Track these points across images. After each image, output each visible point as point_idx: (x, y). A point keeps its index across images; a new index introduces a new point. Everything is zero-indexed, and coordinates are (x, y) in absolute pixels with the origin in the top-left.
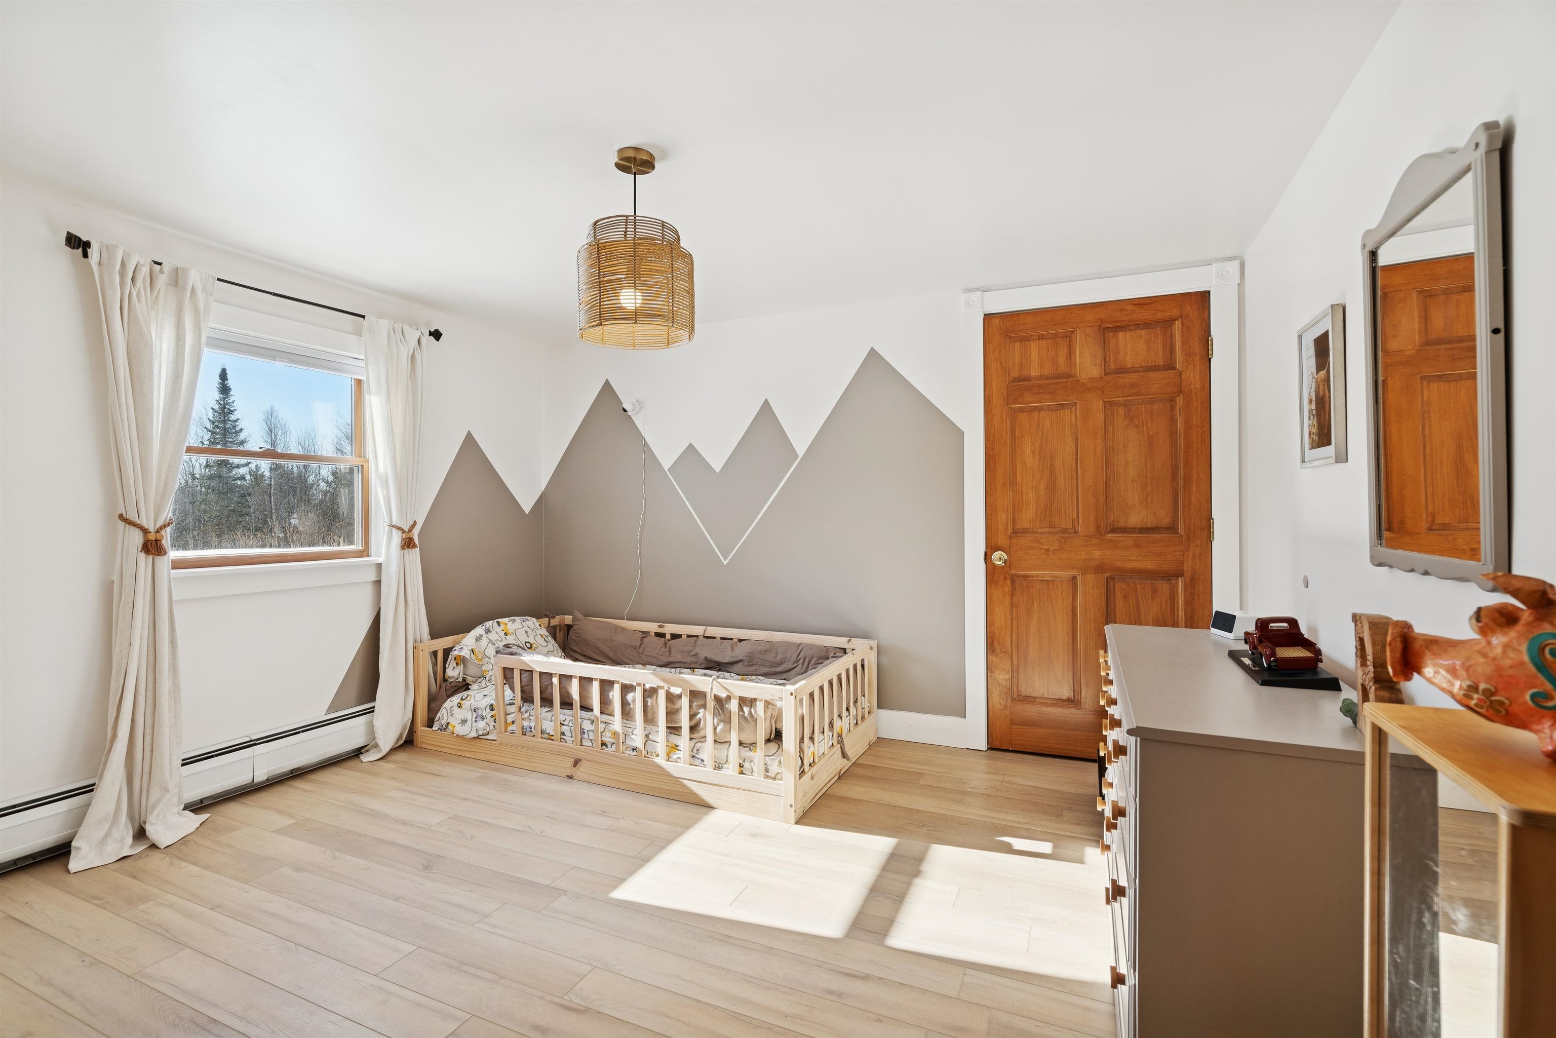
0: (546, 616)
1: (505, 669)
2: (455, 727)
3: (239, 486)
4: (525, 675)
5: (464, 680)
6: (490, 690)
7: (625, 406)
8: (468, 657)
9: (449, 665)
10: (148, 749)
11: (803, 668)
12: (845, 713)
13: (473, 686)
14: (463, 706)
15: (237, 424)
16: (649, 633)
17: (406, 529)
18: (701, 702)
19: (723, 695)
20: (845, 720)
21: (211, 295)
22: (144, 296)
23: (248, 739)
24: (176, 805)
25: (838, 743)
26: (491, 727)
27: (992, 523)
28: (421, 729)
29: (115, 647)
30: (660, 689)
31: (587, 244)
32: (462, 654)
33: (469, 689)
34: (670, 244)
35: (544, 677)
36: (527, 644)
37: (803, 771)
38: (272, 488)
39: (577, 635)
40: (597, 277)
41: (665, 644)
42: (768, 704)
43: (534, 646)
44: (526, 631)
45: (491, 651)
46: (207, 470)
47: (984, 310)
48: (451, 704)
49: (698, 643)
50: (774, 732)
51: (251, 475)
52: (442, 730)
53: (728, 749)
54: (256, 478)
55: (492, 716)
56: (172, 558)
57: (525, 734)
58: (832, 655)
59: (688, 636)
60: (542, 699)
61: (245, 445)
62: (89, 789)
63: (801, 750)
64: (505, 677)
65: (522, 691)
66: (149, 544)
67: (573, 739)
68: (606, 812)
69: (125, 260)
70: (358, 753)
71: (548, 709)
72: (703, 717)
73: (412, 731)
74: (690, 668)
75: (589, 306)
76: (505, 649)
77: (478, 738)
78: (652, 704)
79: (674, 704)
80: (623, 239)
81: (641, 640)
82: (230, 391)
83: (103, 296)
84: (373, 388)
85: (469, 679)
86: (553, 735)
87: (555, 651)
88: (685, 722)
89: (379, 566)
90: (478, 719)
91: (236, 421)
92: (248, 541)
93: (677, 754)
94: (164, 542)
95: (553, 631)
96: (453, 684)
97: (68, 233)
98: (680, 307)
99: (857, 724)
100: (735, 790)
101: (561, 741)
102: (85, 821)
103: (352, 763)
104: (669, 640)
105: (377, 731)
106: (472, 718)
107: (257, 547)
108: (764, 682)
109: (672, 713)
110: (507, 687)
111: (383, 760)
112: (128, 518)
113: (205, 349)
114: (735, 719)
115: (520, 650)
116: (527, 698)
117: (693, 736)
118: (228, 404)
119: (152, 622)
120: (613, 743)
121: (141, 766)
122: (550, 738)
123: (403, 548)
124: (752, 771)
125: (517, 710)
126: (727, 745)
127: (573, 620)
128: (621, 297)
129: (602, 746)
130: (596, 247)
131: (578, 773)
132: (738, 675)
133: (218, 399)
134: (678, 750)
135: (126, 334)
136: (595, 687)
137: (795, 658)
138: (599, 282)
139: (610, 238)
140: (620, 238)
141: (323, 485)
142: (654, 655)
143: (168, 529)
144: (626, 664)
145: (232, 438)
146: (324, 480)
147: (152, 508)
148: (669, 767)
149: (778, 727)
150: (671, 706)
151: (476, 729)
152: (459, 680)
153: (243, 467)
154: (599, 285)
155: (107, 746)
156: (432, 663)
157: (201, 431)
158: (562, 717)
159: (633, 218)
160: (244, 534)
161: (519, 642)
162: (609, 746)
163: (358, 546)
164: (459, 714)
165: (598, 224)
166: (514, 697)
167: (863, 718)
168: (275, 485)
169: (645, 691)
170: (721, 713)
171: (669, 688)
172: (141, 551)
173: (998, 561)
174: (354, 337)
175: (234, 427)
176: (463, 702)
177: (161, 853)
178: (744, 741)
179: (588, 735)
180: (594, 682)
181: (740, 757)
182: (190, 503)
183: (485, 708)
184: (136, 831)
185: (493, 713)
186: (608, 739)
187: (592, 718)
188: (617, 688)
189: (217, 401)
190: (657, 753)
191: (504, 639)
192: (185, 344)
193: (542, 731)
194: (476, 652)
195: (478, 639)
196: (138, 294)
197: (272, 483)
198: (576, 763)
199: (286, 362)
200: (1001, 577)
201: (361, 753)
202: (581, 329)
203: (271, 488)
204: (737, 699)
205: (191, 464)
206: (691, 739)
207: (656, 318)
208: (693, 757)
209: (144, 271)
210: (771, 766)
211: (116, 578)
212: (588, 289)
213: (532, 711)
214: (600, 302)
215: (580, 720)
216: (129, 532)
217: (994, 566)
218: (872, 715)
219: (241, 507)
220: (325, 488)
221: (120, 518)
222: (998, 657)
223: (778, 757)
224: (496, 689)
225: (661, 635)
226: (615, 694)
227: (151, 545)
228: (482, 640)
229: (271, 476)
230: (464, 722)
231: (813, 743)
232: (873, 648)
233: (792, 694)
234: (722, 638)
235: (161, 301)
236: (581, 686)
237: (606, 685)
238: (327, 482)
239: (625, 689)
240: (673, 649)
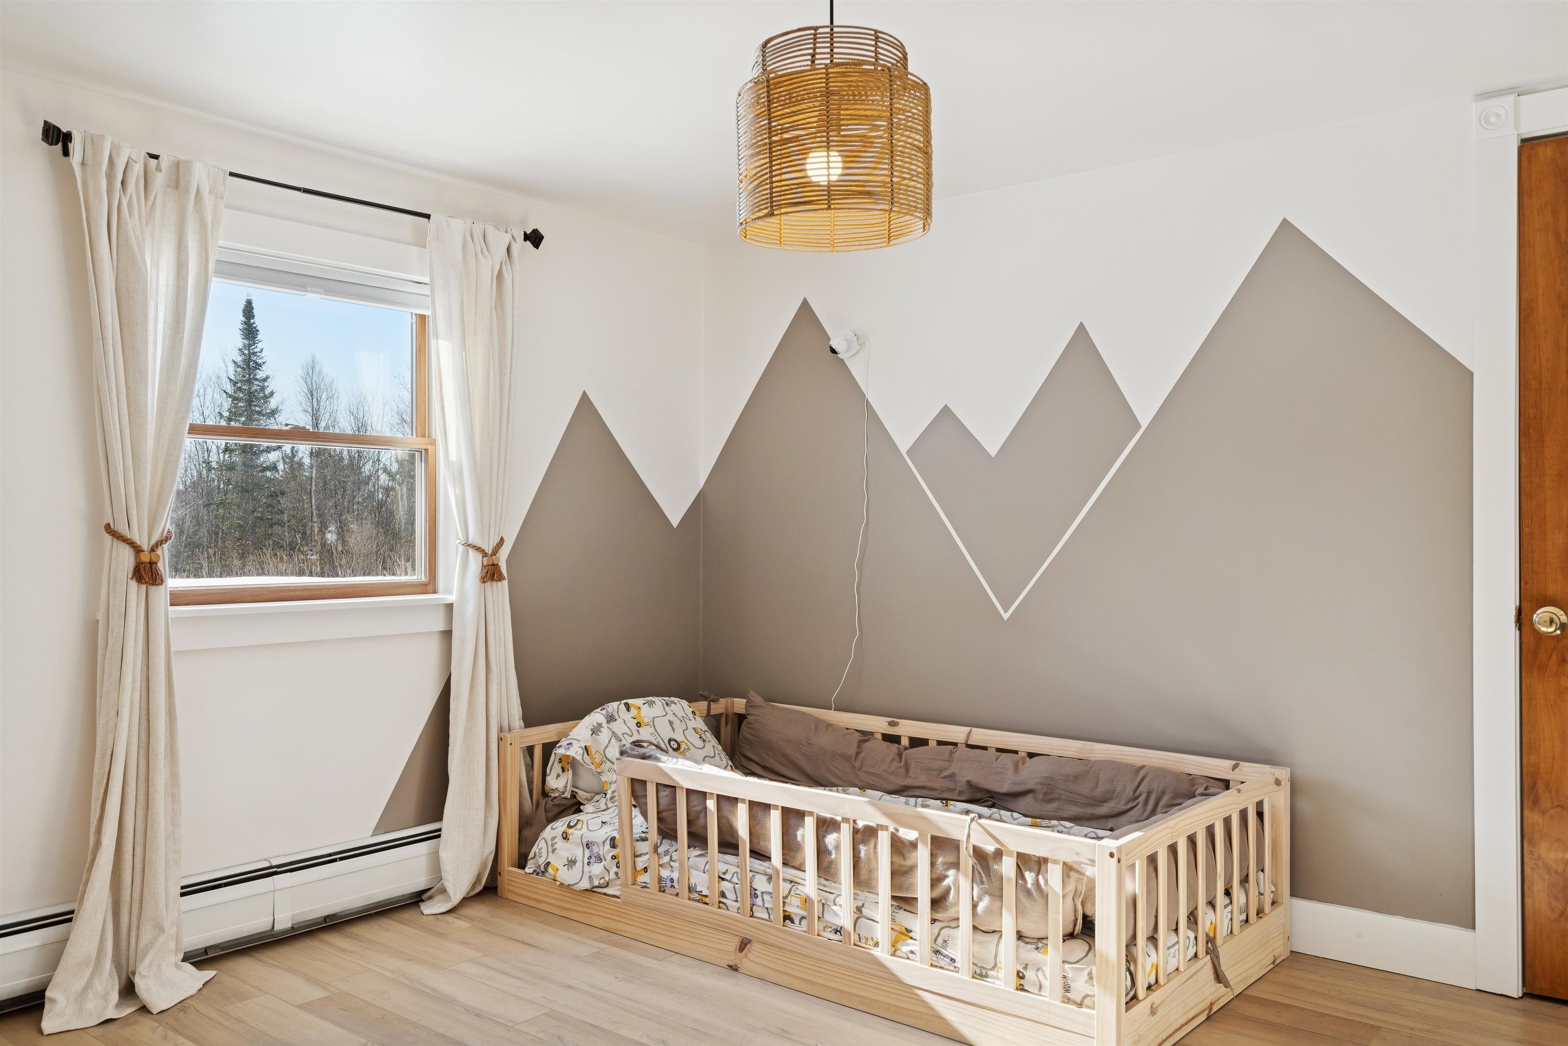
0: (704, 698)
1: (633, 781)
2: (557, 870)
3: (269, 480)
4: (664, 793)
5: (574, 795)
6: (611, 815)
7: (834, 344)
8: (579, 758)
9: (551, 769)
10: (138, 866)
11: (1145, 810)
12: (1221, 899)
13: (587, 806)
14: (571, 837)
15: (266, 384)
16: (872, 733)
17: (489, 550)
18: (951, 859)
19: (990, 848)
20: (1222, 913)
21: (222, 198)
22: (136, 206)
23: (267, 865)
24: (174, 951)
25: (1207, 953)
26: (613, 876)
27: (1532, 552)
28: (508, 869)
29: (100, 715)
30: (882, 830)
31: (751, 81)
32: (571, 753)
33: (581, 811)
34: (888, 68)
35: (693, 797)
36: (672, 743)
37: (1135, 997)
38: (314, 483)
39: (753, 732)
40: (765, 136)
41: (900, 755)
42: (1068, 869)
43: (683, 746)
44: (670, 721)
45: (613, 752)
46: (227, 456)
47: (1520, 132)
48: (554, 833)
49: (956, 755)
50: (1080, 921)
51: (285, 463)
52: (538, 873)
53: (998, 944)
54: (292, 467)
55: (614, 857)
56: (171, 589)
57: (664, 891)
58: (1200, 790)
59: (940, 743)
60: (691, 834)
61: (276, 416)
62: (65, 918)
63: (1130, 958)
64: (634, 794)
65: (660, 819)
66: (142, 567)
67: (738, 905)
68: (787, 1032)
69: (114, 155)
70: (417, 899)
71: (700, 852)
72: (954, 884)
73: (495, 871)
74: (942, 799)
75: (756, 183)
76: (634, 750)
77: (591, 891)
78: (867, 854)
79: (904, 858)
80: (809, 68)
81: (859, 746)
82: (257, 334)
83: (87, 209)
84: (442, 328)
85: (581, 795)
86: (706, 896)
87: (717, 757)
88: (923, 892)
89: (450, 607)
90: (593, 860)
91: (265, 380)
92: (280, 565)
93: (908, 945)
94: (160, 565)
95: (715, 724)
96: (556, 802)
97: (46, 122)
98: (905, 176)
99: (1247, 921)
100: (1009, 1018)
101: (719, 907)
102: (62, 963)
103: (408, 915)
104: (906, 748)
105: (445, 868)
106: (584, 857)
107: (292, 574)
108: (1072, 831)
109: (900, 874)
110: (636, 812)
111: (454, 915)
112: (116, 529)
113: (214, 279)
114: (1009, 891)
115: (658, 754)
116: (667, 832)
117: (938, 916)
118: (254, 354)
119: (144, 682)
120: (803, 918)
121: (129, 891)
122: (703, 899)
123: (483, 580)
124: (1041, 987)
125: (652, 850)
126: (996, 936)
127: (748, 705)
128: (808, 167)
129: (784, 921)
130: (765, 84)
131: (747, 962)
132: (1025, 816)
133: (241, 348)
134: (911, 938)
135: (115, 263)
136: (775, 820)
137: (1131, 793)
138: (770, 144)
139: (788, 68)
140: (804, 66)
141: (384, 479)
142: (879, 772)
143: (166, 546)
144: (834, 785)
145: (259, 407)
146: (385, 470)
147: (146, 516)
148: (894, 964)
149: (1089, 913)
150: (899, 861)
151: (590, 877)
152: (565, 795)
153: (274, 450)
154: (770, 149)
155: (89, 858)
156: (526, 766)
157: (218, 396)
158: (722, 867)
159: (828, 30)
160: (276, 555)
161: (659, 739)
162: (797, 921)
163: (419, 576)
164: (565, 850)
165: (769, 45)
166: (647, 828)
167: (1260, 912)
168: (317, 478)
169: (856, 831)
170: (984, 879)
171: (897, 830)
172: (132, 579)
173: (1546, 626)
174: (414, 249)
175: (263, 389)
176: (570, 831)
177: (154, 1020)
178: (1025, 932)
179: (763, 900)
180: (772, 811)
181: (1018, 959)
182: (204, 507)
183: (604, 843)
184: (123, 984)
185: (614, 852)
186: (794, 909)
187: (770, 871)
188: (810, 822)
189: (240, 350)
190: (875, 939)
191: (635, 733)
192: (188, 274)
193: (689, 888)
194: (593, 750)
195: (596, 730)
196: (130, 204)
197: (314, 476)
198: (744, 945)
199: (320, 293)
200: (1554, 658)
201: (422, 901)
202: (741, 224)
203: (311, 482)
204: (1013, 857)
205: (206, 447)
206: (934, 921)
207: (863, 198)
208: (937, 952)
209: (137, 169)
210: (1074, 981)
211: (101, 616)
212: (753, 155)
213: (675, 853)
214: (771, 177)
215: (750, 875)
216: (117, 549)
217: (1539, 636)
218: (1280, 910)
219: (272, 513)
220: (386, 483)
221: (106, 530)
222: (1547, 816)
223: (1089, 964)
224: (620, 814)
225: (894, 739)
226: (807, 833)
227: (144, 569)
228: (601, 732)
229: (312, 464)
230: (571, 863)
231: (1156, 947)
232: (1283, 783)
233: (1112, 855)
234: (999, 750)
235: (158, 213)
236: (752, 817)
237: (791, 817)
238: (389, 474)
239: (823, 826)
240: (912, 765)
